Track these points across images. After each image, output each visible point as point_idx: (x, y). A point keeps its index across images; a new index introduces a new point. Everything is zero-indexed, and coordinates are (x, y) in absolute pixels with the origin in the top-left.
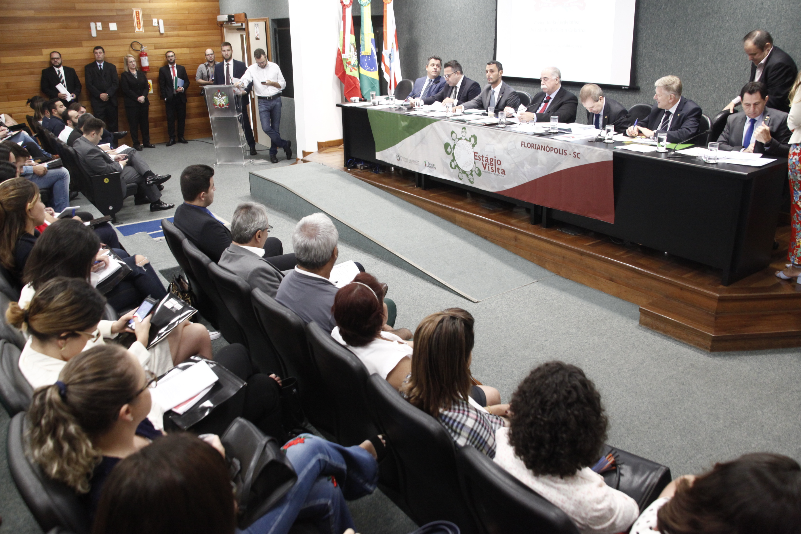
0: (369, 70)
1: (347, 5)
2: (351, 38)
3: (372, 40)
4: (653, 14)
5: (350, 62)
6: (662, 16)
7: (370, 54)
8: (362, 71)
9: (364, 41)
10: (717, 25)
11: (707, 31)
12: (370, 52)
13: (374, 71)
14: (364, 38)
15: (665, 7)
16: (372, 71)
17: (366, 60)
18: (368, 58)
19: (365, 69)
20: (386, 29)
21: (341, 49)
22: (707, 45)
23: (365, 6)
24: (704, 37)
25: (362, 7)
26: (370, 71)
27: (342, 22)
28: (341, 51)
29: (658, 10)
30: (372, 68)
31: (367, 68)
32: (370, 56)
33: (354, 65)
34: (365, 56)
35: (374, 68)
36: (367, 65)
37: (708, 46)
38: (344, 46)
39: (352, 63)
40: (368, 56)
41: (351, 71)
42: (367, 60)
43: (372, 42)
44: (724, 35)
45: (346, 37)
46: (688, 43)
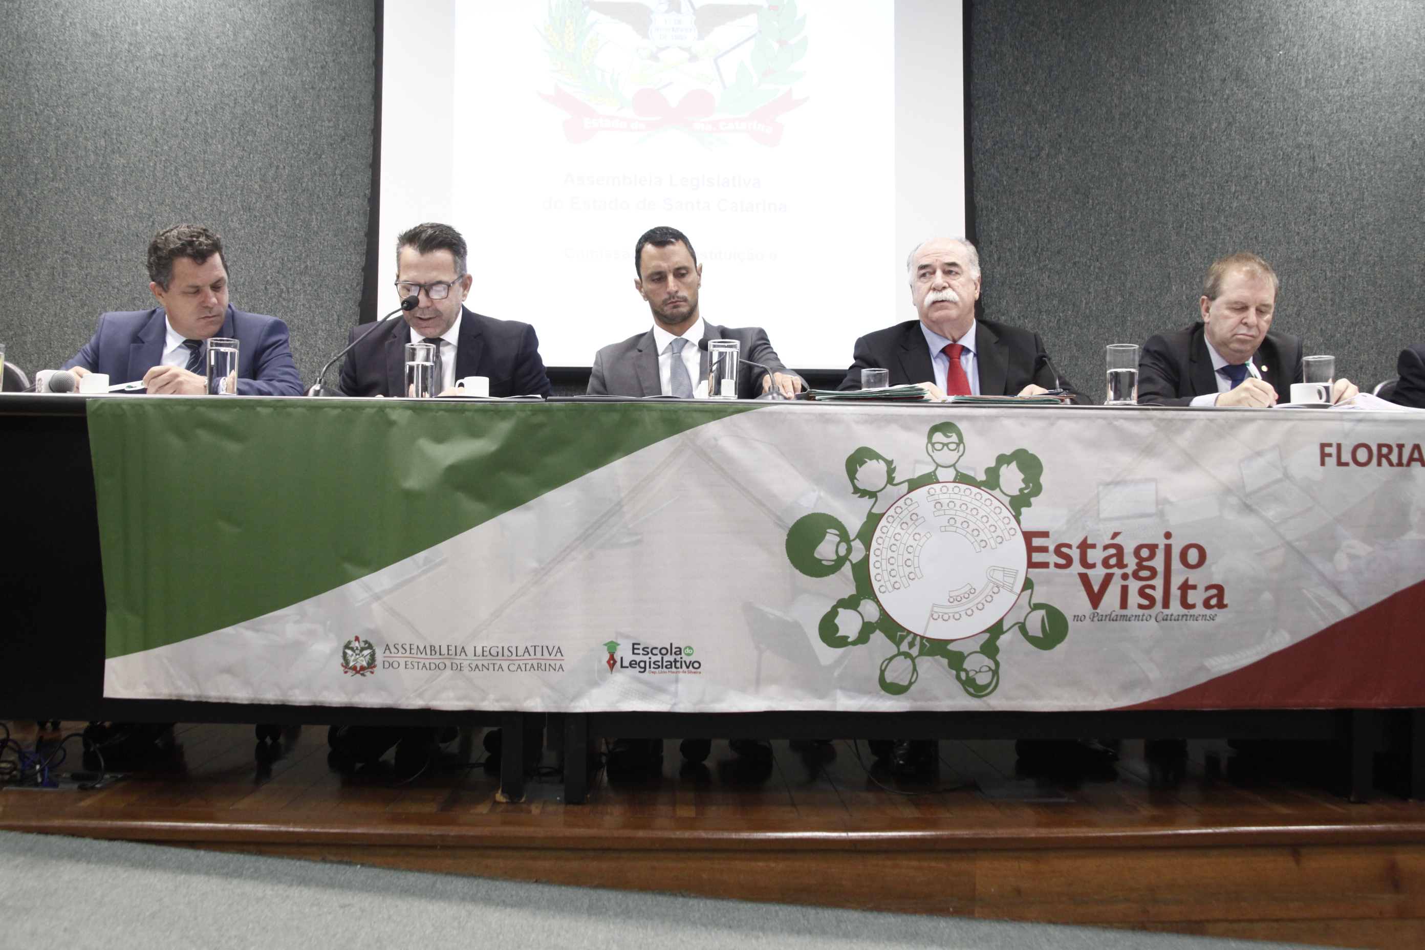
4: (1017, 169)
6: (1044, 175)
10: (1209, 203)
11: (1184, 218)
15: (1053, 152)
22: (1188, 253)
24: (1177, 234)
29: (1031, 159)
37: (1191, 255)
44: (1230, 229)
46: (1133, 248)
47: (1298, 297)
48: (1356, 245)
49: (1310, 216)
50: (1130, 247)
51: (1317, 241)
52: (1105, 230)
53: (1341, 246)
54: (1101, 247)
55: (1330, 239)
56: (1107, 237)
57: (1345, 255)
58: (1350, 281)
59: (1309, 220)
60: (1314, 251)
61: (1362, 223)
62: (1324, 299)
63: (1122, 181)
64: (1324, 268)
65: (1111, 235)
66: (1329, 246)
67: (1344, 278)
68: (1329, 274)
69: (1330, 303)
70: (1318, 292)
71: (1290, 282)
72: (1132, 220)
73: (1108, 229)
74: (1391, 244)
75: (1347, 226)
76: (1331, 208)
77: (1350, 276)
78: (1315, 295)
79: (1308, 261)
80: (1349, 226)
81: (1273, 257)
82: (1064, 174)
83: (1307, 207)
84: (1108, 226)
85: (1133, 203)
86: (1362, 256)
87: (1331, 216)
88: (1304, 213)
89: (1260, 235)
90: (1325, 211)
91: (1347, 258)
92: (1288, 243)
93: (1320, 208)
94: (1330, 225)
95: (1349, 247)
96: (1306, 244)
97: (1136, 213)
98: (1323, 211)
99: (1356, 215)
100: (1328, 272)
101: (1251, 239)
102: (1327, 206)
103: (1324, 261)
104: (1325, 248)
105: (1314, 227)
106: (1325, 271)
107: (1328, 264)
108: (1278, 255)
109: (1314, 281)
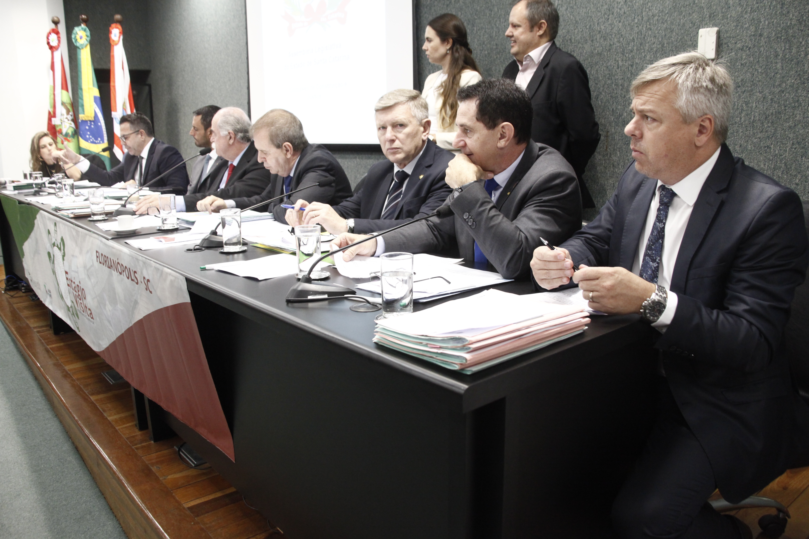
0: (93, 142)
1: (54, 47)
2: (64, 96)
3: (95, 98)
5: (61, 130)
7: (93, 119)
8: (84, 144)
9: (82, 99)
12: (93, 115)
13: (100, 143)
14: (82, 95)
16: (98, 143)
17: (87, 128)
18: (91, 124)
19: (86, 140)
20: (114, 82)
21: (51, 110)
23: (82, 48)
25: (78, 50)
26: (95, 143)
27: (51, 72)
28: (52, 113)
30: (97, 139)
31: (90, 138)
32: (93, 121)
33: (67, 135)
34: (86, 121)
35: (99, 139)
36: (89, 135)
38: (54, 107)
39: (64, 132)
40: (91, 121)
41: (63, 143)
42: (90, 127)
43: (95, 101)
45: (56, 93)
46: (497, 57)
47: (597, 84)
48: (643, 36)
49: (609, 16)
50: (495, 57)
51: (613, 36)
52: (482, 47)
53: (631, 38)
54: (480, 59)
55: (623, 33)
56: (483, 52)
57: (634, 46)
58: (637, 68)
59: (608, 19)
60: (610, 45)
61: (648, 15)
62: (617, 85)
63: (491, 11)
64: (617, 59)
65: (485, 51)
66: (621, 39)
67: (632, 66)
68: (620, 63)
69: (620, 87)
70: (612, 79)
71: (592, 72)
72: (496, 38)
73: (484, 46)
74: (672, 31)
75: (636, 21)
76: (625, 7)
77: (637, 63)
78: (609, 82)
79: (606, 54)
80: (638, 20)
81: (581, 53)
82: (462, 12)
83: (607, 9)
84: (484, 43)
85: (497, 26)
86: (647, 45)
87: (625, 13)
88: (605, 14)
89: (573, 37)
90: (620, 9)
91: (635, 48)
92: (592, 41)
93: (617, 8)
94: (624, 22)
95: (637, 39)
96: (605, 40)
97: (499, 32)
98: (619, 11)
99: (644, 9)
100: (620, 62)
101: (567, 41)
102: (622, 5)
103: (617, 53)
104: (619, 42)
105: (611, 25)
106: (618, 61)
107: (620, 55)
108: (585, 51)
109: (609, 71)
